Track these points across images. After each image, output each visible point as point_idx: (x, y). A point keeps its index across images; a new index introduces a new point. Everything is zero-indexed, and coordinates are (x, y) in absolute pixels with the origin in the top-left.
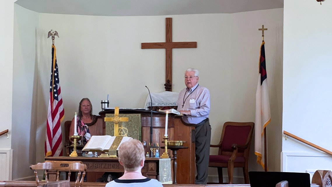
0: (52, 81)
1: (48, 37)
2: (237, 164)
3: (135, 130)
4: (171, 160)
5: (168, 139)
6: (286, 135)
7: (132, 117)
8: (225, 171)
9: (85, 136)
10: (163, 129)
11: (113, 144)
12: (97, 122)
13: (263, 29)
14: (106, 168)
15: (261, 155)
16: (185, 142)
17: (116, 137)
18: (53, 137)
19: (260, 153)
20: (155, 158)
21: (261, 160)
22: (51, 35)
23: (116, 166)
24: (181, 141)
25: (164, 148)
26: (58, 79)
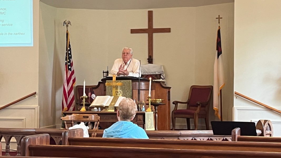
0: (67, 57)
1: (64, 25)
2: (200, 116)
3: (128, 92)
4: (154, 113)
5: (151, 98)
6: (237, 95)
7: (125, 82)
8: (191, 120)
9: (91, 96)
10: (147, 91)
11: (112, 102)
12: (100, 86)
13: (219, 18)
14: (107, 119)
15: (218, 109)
16: (163, 100)
17: (114, 97)
18: (68, 97)
19: (217, 108)
20: (142, 111)
21: (218, 113)
22: (66, 23)
23: (114, 118)
24: (160, 100)
25: (148, 104)
26: (71, 55)
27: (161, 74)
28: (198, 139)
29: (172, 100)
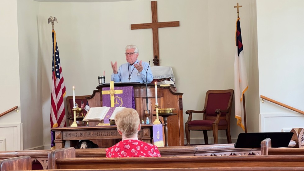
0: (54, 62)
1: (49, 23)
2: (220, 127)
4: (163, 126)
5: (159, 107)
6: (263, 100)
8: (209, 133)
9: (85, 108)
10: (154, 99)
12: (96, 96)
13: (238, 7)
14: (106, 136)
15: (241, 118)
16: (174, 109)
18: (58, 110)
19: (240, 117)
21: (241, 122)
22: (51, 21)
23: (114, 134)
24: (171, 109)
25: (155, 115)
26: (59, 59)
27: (170, 78)
28: (219, 155)
29: (185, 109)
